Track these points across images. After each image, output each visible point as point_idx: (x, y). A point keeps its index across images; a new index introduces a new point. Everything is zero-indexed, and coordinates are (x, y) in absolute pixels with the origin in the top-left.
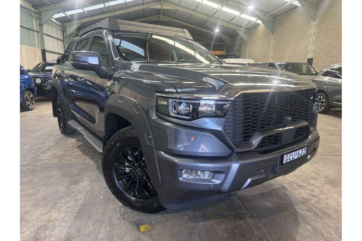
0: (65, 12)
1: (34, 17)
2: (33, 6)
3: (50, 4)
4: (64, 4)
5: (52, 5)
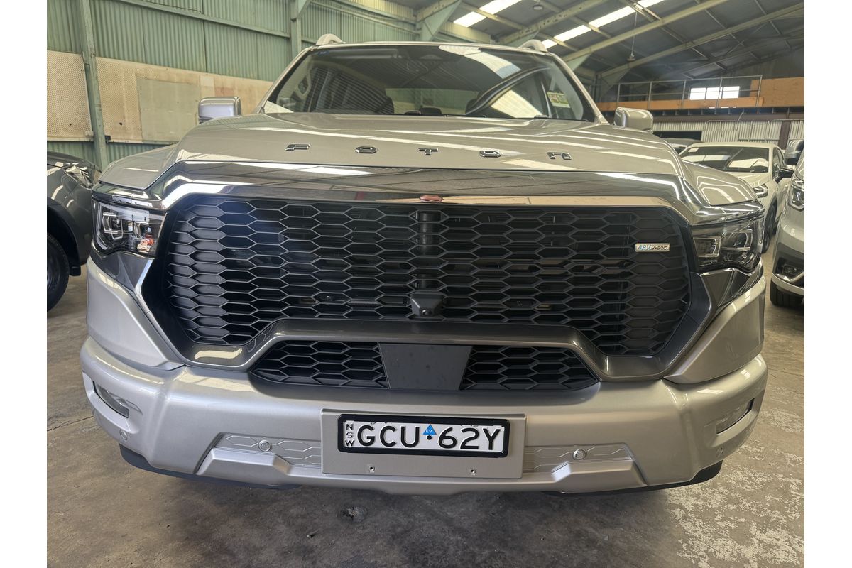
0: (553, 37)
3: (519, 27)
4: (543, 22)
5: (522, 29)
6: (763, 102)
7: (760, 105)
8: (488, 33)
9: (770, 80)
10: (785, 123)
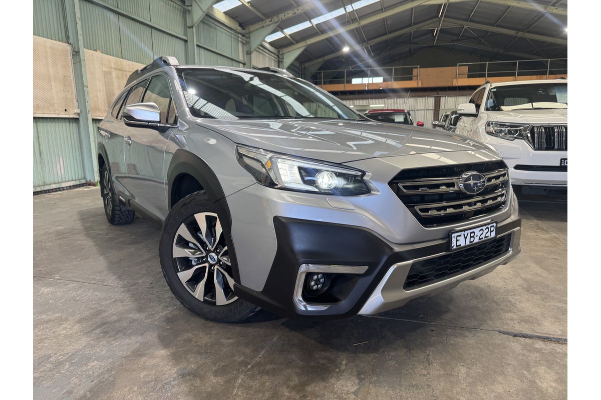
0: (283, 30)
1: (240, 42)
2: (240, 25)
3: (264, 18)
4: (283, 14)
5: (266, 19)
6: (422, 84)
7: (420, 86)
8: (238, 21)
9: (424, 69)
10: (437, 98)
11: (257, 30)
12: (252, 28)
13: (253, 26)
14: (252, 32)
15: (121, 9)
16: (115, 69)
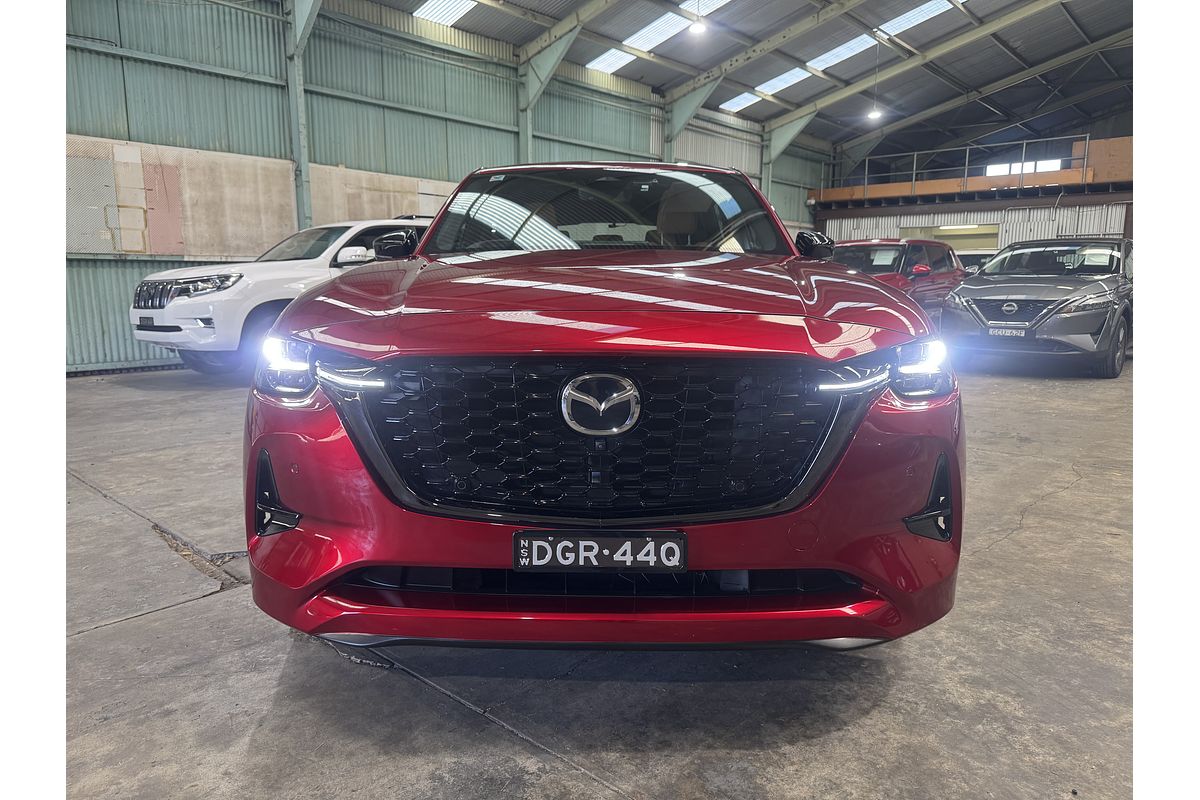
0: (751, 88)
1: (654, 120)
2: (656, 90)
3: (692, 73)
5: (699, 75)
6: (1094, 176)
7: (1089, 180)
9: (1101, 141)
11: (685, 95)
12: (677, 92)
13: (679, 88)
14: (675, 101)
15: (389, 100)
16: (370, 189)
